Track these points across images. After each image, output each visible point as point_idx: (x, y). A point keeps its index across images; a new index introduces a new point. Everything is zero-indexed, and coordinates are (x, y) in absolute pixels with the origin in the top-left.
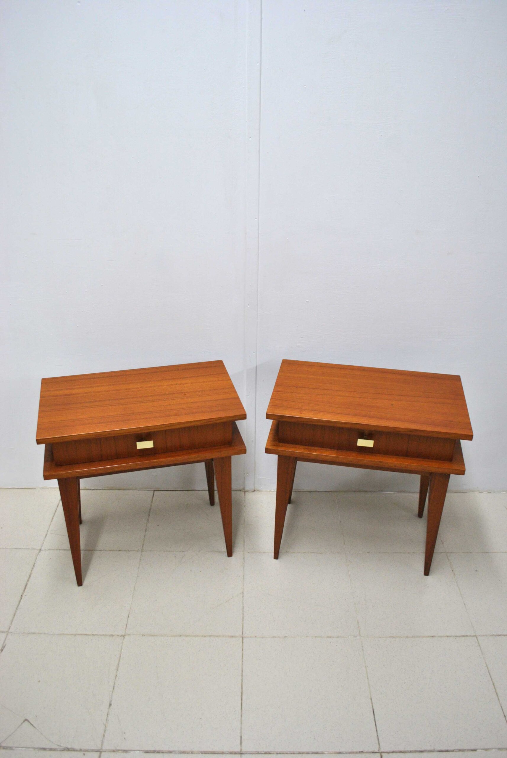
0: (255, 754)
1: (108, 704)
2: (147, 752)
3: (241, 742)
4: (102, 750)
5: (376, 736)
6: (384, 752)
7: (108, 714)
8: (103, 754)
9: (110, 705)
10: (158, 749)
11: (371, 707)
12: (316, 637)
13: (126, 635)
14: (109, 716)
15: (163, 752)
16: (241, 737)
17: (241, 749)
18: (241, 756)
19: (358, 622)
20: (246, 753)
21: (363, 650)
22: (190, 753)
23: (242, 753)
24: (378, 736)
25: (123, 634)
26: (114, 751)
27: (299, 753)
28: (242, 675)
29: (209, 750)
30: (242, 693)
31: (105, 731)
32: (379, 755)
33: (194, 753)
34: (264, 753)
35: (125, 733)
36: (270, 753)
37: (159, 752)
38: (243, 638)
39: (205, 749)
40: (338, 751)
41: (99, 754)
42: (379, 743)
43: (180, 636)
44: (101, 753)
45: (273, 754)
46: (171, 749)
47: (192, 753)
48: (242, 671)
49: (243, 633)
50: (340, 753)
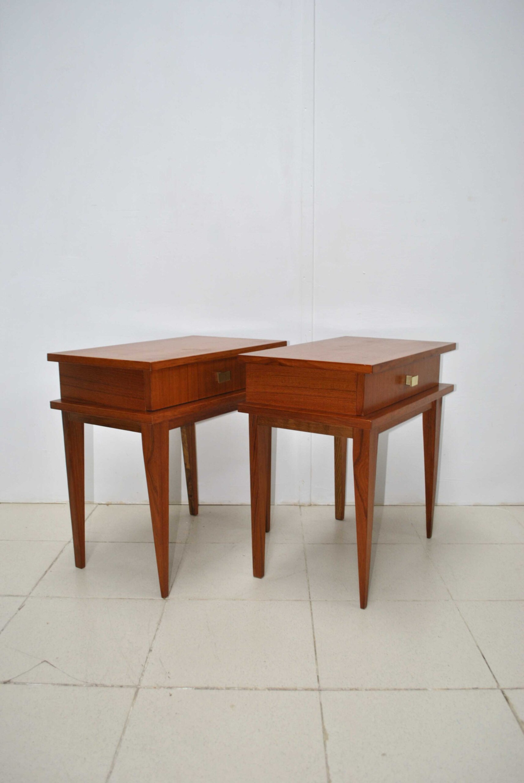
0: (338, 690)
1: (148, 650)
2: (197, 688)
4: (139, 687)
6: (505, 689)
7: (147, 658)
8: (140, 690)
9: (150, 651)
10: (211, 685)
11: (480, 652)
14: (148, 659)
15: (219, 688)
16: (318, 676)
17: (319, 687)
18: (320, 692)
20: (326, 690)
21: (459, 610)
22: (254, 689)
26: (155, 688)
27: (395, 689)
28: (313, 628)
29: (277, 687)
30: (315, 642)
31: (144, 671)
32: (500, 691)
33: (259, 690)
34: (349, 689)
35: (169, 673)
36: (356, 690)
37: (213, 689)
38: (310, 602)
39: (273, 687)
40: (445, 687)
41: (136, 689)
42: (497, 681)
43: (235, 600)
44: (138, 689)
45: (361, 690)
46: (228, 686)
47: (256, 689)
48: (313, 626)
49: (310, 598)
50: (448, 689)
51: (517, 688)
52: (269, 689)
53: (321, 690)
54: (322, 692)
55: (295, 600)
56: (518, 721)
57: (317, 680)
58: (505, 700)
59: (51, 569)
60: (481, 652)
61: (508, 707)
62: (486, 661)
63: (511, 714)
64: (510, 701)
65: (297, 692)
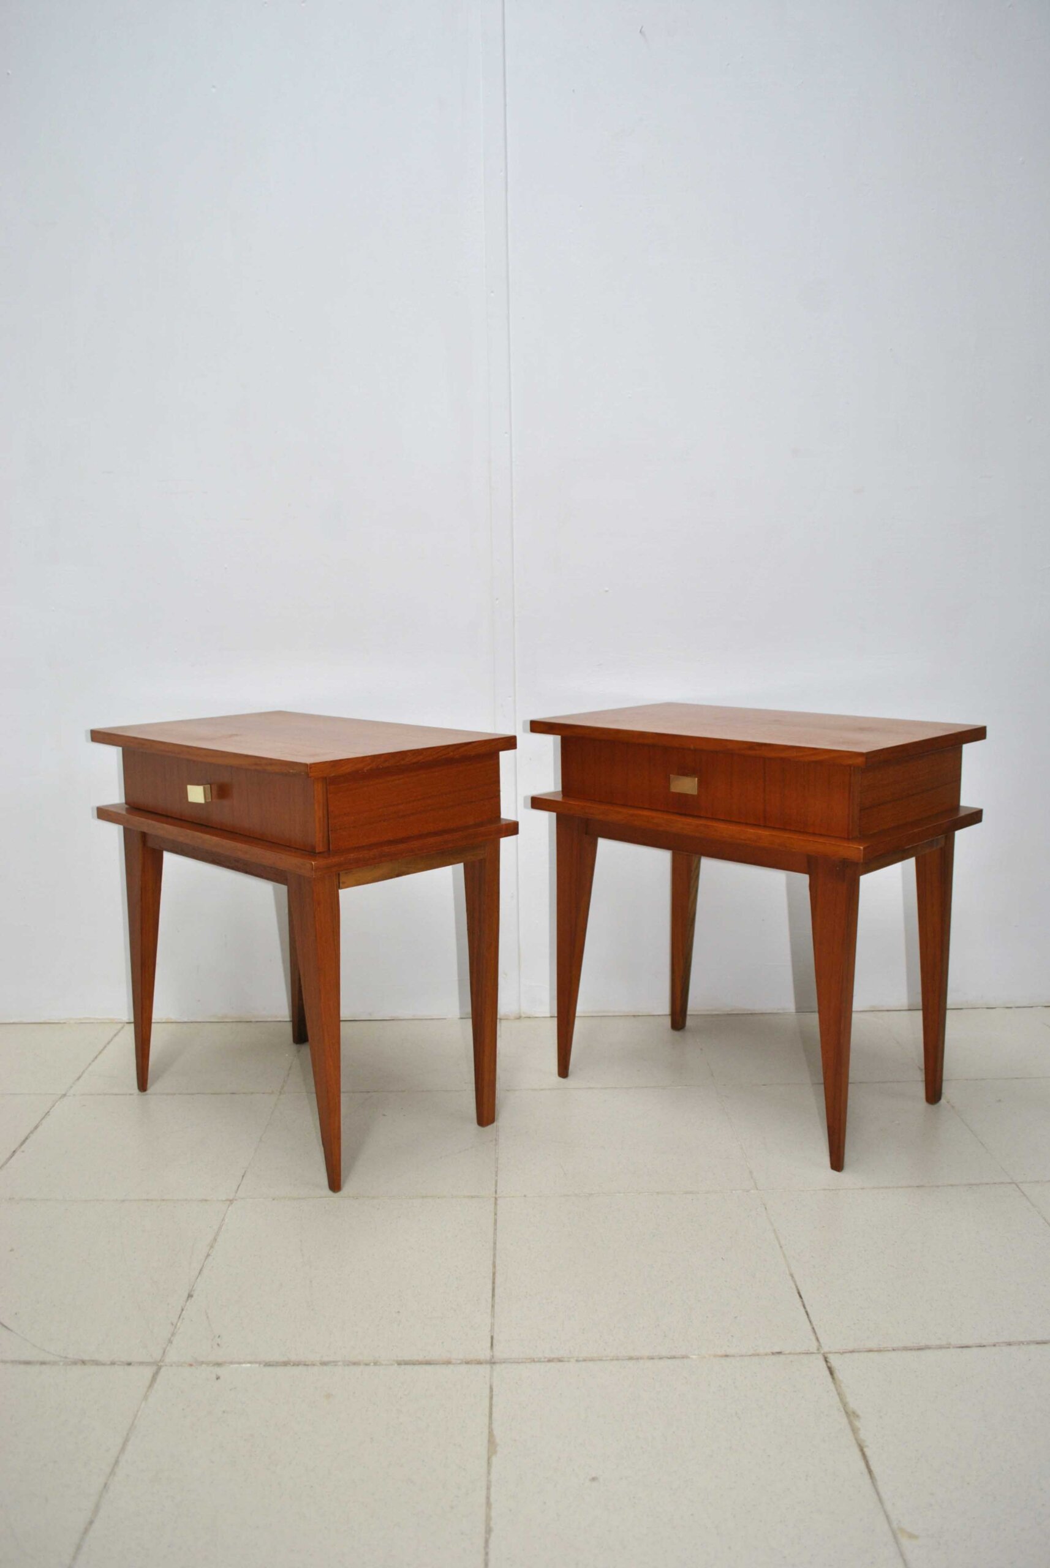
0: (527, 1362)
1: (186, 1295)
2: (268, 1364)
3: (492, 1345)
4: (162, 1364)
5: (810, 1328)
6: (830, 1353)
7: (182, 1310)
8: (163, 1369)
9: (190, 1296)
10: (294, 1358)
11: (793, 1286)
12: (658, 1193)
13: (236, 1200)
14: (184, 1312)
15: (307, 1363)
16: (492, 1338)
17: (493, 1356)
18: (492, 1367)
19: (751, 1172)
20: (504, 1361)
21: (766, 1208)
23: (493, 1361)
24: (813, 1328)
25: (231, 1198)
26: (191, 1365)
27: (631, 1358)
28: (495, 1248)
29: (415, 1358)
30: (494, 1274)
31: (173, 1334)
32: (821, 1357)
33: (381, 1365)
34: (546, 1360)
35: (219, 1336)
36: (560, 1360)
37: (297, 1364)
38: (496, 1199)
39: (407, 1358)
40: (723, 1353)
41: (154, 1368)
42: (817, 1339)
43: (357, 1198)
44: (159, 1368)
45: (568, 1361)
46: (326, 1359)
47: (375, 1364)
48: (495, 1243)
49: (496, 1192)
50: (727, 1356)
51: (852, 1352)
52: (399, 1364)
53: (494, 1363)
54: (497, 1367)
55: (468, 1197)
56: (847, 1413)
57: (489, 1345)
58: (827, 1373)
59: (23, 1148)
60: (797, 1287)
61: (832, 1387)
62: (803, 1302)
63: (837, 1398)
64: (837, 1374)
65: (451, 1367)
